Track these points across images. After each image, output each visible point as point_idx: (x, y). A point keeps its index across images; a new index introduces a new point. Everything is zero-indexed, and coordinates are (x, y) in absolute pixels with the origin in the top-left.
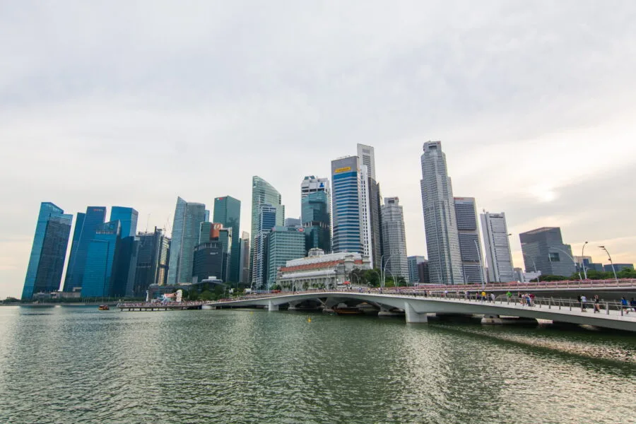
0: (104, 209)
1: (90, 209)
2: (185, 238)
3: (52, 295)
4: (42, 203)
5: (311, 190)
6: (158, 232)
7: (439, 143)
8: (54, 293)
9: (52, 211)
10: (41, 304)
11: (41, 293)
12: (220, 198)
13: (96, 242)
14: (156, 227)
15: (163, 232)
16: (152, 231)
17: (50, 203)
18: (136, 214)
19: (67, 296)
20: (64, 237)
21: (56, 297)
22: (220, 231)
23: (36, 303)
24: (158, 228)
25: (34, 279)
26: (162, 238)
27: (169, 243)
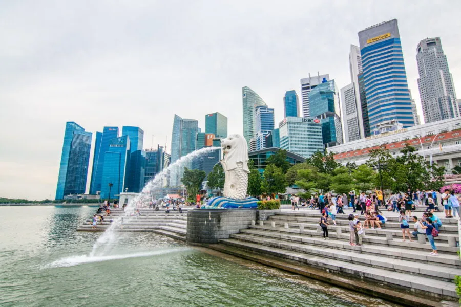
0: (117, 128)
1: (106, 129)
2: (182, 149)
3: (79, 197)
4: (67, 123)
5: (313, 87)
6: (160, 149)
7: (438, 39)
8: (80, 195)
9: (75, 128)
10: (68, 204)
11: (70, 195)
12: (210, 115)
13: (110, 153)
14: (158, 145)
15: (164, 149)
16: (155, 148)
17: (73, 122)
18: (142, 132)
19: (90, 198)
20: (86, 150)
21: (81, 199)
22: (213, 140)
23: (64, 203)
24: (160, 146)
25: (64, 184)
26: (164, 154)
27: (170, 158)
